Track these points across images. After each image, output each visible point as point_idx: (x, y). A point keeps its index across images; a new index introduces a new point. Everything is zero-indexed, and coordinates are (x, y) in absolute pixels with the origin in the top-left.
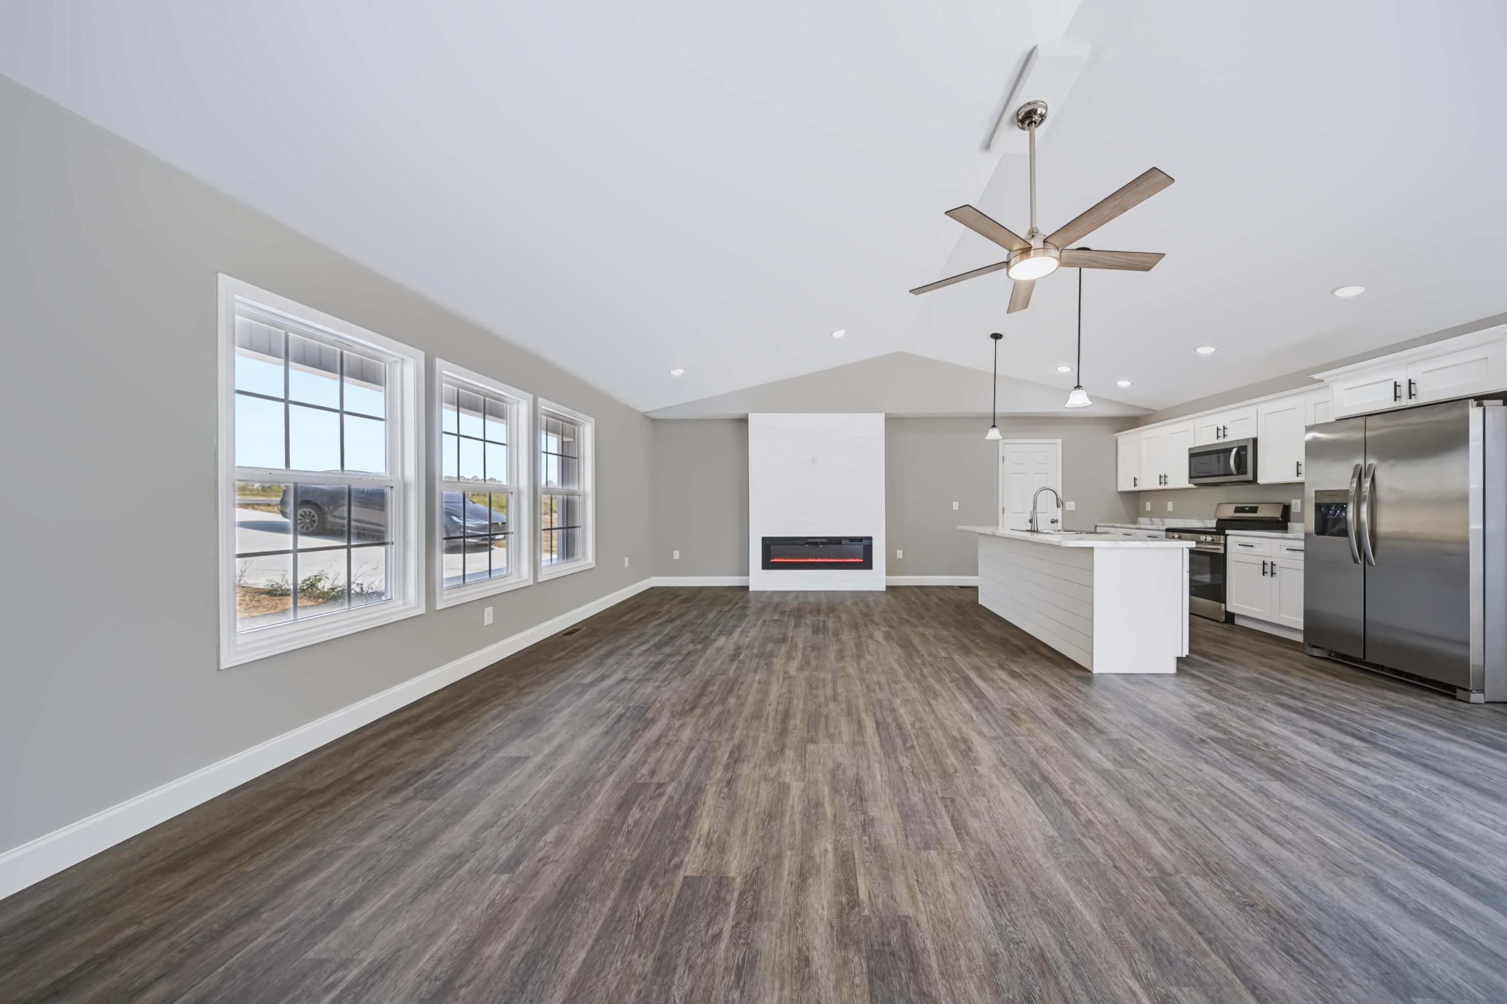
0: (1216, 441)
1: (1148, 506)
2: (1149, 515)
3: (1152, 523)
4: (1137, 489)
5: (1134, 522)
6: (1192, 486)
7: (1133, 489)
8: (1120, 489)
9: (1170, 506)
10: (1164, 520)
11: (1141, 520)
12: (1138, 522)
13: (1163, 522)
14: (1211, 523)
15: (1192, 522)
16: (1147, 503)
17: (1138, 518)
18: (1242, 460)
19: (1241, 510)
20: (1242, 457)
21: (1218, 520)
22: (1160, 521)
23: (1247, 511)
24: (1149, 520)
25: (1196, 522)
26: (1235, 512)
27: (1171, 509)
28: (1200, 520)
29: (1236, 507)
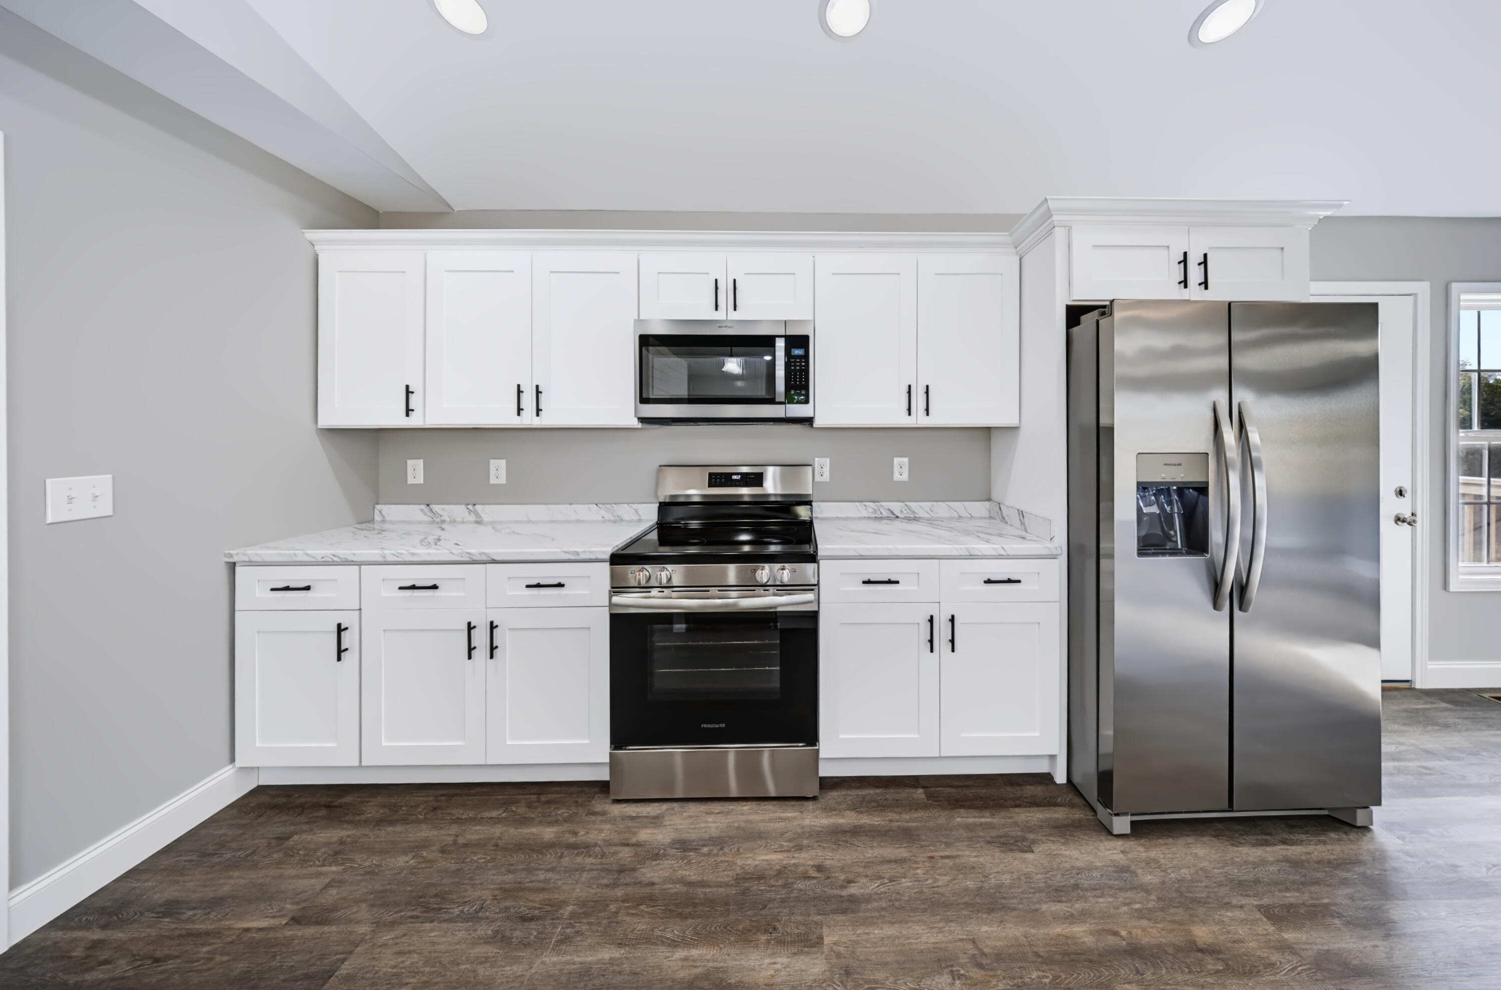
0: (708, 314)
1: (416, 472)
6: (635, 423)
9: (498, 471)
10: (478, 507)
11: (390, 512)
12: (377, 517)
13: (477, 514)
14: (636, 511)
15: (575, 511)
16: (410, 463)
17: (378, 507)
18: (798, 368)
19: (723, 480)
20: (798, 362)
21: (662, 504)
22: (467, 513)
23: (737, 483)
24: (422, 510)
25: (590, 509)
26: (710, 485)
27: (503, 480)
28: (602, 506)
29: (711, 475)
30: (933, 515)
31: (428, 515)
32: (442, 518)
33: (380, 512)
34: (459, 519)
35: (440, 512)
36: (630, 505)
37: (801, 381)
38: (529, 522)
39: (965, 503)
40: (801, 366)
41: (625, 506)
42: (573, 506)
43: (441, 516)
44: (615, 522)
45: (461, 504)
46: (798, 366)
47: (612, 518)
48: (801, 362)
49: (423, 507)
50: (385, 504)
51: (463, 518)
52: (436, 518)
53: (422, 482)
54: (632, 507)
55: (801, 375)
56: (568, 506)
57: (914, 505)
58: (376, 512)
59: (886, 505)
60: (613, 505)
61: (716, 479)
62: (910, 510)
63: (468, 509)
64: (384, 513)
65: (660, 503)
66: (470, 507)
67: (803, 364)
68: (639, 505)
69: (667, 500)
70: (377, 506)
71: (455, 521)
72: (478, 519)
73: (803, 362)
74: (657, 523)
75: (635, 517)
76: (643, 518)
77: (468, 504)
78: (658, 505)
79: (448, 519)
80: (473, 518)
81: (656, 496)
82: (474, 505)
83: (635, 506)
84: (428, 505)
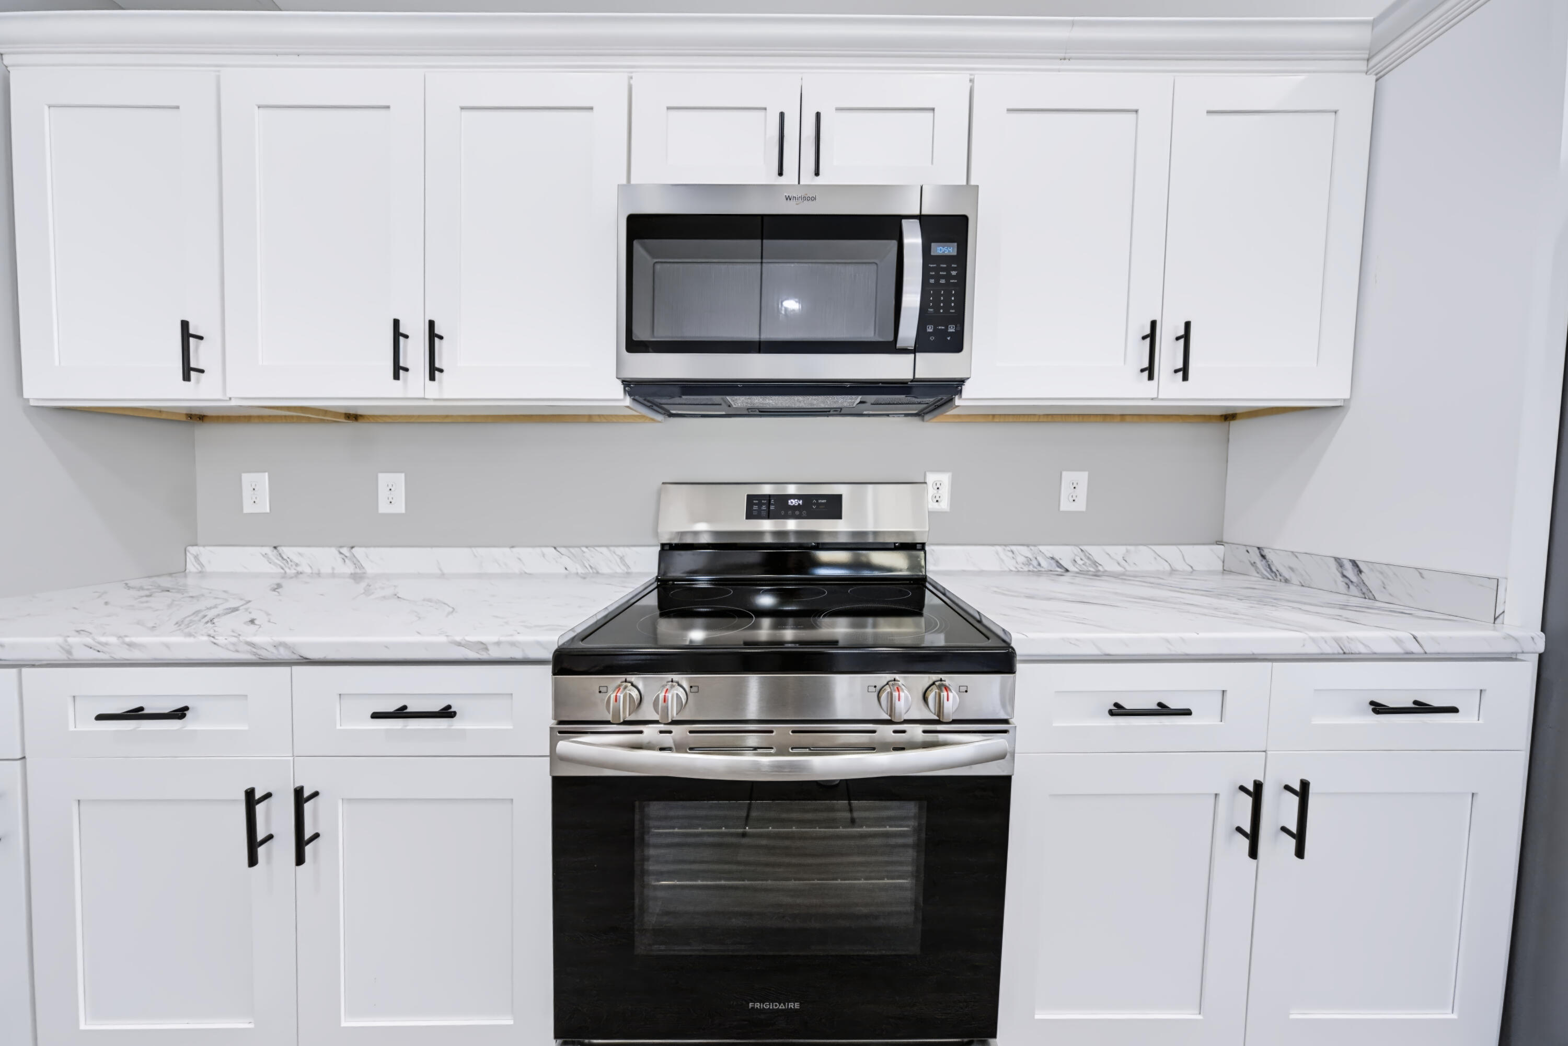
1: (257, 492)
2: (268, 531)
6: (617, 392)
9: (392, 493)
10: (358, 551)
12: (192, 567)
13: (356, 563)
14: (622, 558)
15: (519, 559)
16: (247, 478)
17: (192, 550)
18: (943, 281)
19: (772, 508)
20: (943, 269)
21: (667, 548)
22: (340, 560)
23: (797, 513)
24: (265, 555)
25: (544, 555)
26: (750, 515)
27: (400, 507)
28: (562, 550)
29: (750, 498)
30: (1128, 568)
31: (275, 564)
32: (299, 569)
33: (196, 558)
34: (326, 570)
35: (296, 559)
36: (612, 548)
37: (947, 307)
38: (442, 575)
39: (1182, 548)
40: (948, 277)
41: (604, 550)
42: (514, 550)
43: (297, 565)
44: (584, 577)
45: (330, 546)
46: (943, 277)
47: (581, 570)
48: (948, 270)
49: (268, 550)
50: (204, 546)
51: (333, 569)
52: (289, 568)
53: (268, 510)
54: (614, 553)
55: (948, 295)
56: (507, 550)
57: (1096, 552)
58: (190, 558)
59: (1049, 550)
60: (584, 549)
61: (760, 505)
62: (1089, 558)
63: (341, 553)
64: (203, 560)
65: (663, 545)
66: (345, 551)
67: (954, 273)
68: (627, 549)
69: (676, 541)
70: (190, 549)
71: (319, 574)
72: (358, 571)
73: (954, 269)
74: (657, 580)
75: (620, 569)
76: (634, 569)
77: (341, 547)
78: (659, 548)
79: (308, 570)
80: (349, 569)
81: (656, 534)
82: (352, 547)
83: (620, 551)
84: (275, 548)
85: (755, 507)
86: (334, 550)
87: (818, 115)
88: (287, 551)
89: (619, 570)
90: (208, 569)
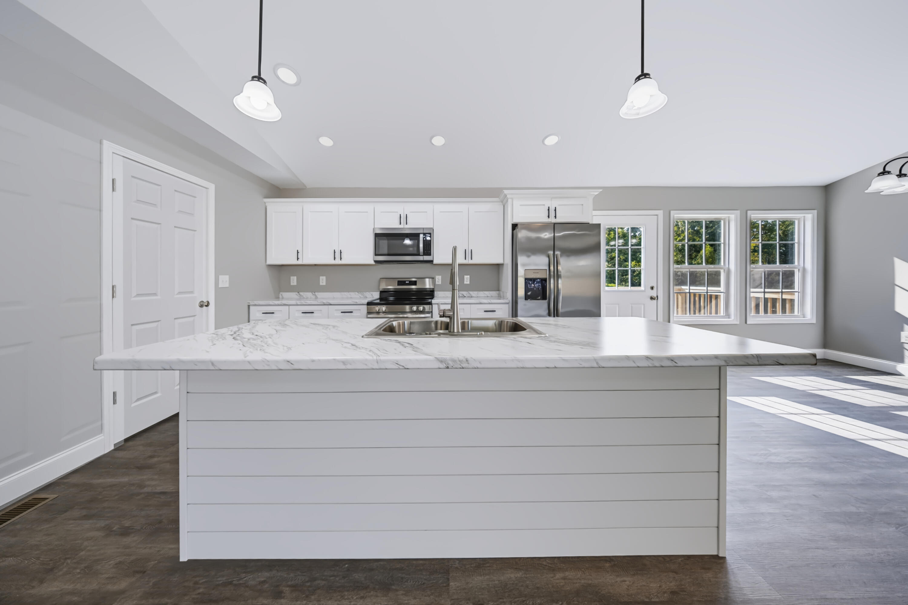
0: (397, 226)
1: (294, 280)
2: (297, 289)
3: (302, 297)
4: (300, 262)
5: (277, 298)
6: (373, 263)
7: (295, 262)
8: (270, 262)
9: (323, 280)
10: (316, 293)
11: (286, 295)
12: (280, 297)
13: (315, 295)
14: (372, 294)
15: (350, 295)
16: (292, 278)
18: (427, 244)
19: (402, 283)
23: (408, 284)
24: (296, 294)
25: (355, 294)
26: (398, 285)
27: (324, 284)
28: (359, 293)
29: (398, 281)
31: (298, 296)
35: (303, 295)
37: (428, 248)
38: (334, 298)
41: (368, 293)
47: (363, 297)
50: (283, 292)
51: (311, 296)
53: (296, 284)
54: (370, 293)
55: (428, 246)
56: (348, 293)
58: (280, 295)
60: (364, 292)
64: (283, 295)
65: (380, 291)
66: (313, 293)
67: (429, 242)
68: (372, 292)
69: (383, 290)
70: (280, 292)
71: (308, 298)
72: (316, 297)
74: (380, 296)
76: (376, 294)
78: (379, 293)
79: (305, 297)
80: (314, 297)
81: (379, 289)
84: (298, 292)
85: (399, 283)
86: (311, 293)
87: (406, 215)
88: (301, 293)
89: (371, 297)
90: (284, 297)
